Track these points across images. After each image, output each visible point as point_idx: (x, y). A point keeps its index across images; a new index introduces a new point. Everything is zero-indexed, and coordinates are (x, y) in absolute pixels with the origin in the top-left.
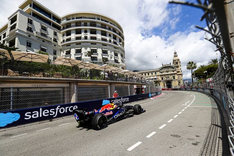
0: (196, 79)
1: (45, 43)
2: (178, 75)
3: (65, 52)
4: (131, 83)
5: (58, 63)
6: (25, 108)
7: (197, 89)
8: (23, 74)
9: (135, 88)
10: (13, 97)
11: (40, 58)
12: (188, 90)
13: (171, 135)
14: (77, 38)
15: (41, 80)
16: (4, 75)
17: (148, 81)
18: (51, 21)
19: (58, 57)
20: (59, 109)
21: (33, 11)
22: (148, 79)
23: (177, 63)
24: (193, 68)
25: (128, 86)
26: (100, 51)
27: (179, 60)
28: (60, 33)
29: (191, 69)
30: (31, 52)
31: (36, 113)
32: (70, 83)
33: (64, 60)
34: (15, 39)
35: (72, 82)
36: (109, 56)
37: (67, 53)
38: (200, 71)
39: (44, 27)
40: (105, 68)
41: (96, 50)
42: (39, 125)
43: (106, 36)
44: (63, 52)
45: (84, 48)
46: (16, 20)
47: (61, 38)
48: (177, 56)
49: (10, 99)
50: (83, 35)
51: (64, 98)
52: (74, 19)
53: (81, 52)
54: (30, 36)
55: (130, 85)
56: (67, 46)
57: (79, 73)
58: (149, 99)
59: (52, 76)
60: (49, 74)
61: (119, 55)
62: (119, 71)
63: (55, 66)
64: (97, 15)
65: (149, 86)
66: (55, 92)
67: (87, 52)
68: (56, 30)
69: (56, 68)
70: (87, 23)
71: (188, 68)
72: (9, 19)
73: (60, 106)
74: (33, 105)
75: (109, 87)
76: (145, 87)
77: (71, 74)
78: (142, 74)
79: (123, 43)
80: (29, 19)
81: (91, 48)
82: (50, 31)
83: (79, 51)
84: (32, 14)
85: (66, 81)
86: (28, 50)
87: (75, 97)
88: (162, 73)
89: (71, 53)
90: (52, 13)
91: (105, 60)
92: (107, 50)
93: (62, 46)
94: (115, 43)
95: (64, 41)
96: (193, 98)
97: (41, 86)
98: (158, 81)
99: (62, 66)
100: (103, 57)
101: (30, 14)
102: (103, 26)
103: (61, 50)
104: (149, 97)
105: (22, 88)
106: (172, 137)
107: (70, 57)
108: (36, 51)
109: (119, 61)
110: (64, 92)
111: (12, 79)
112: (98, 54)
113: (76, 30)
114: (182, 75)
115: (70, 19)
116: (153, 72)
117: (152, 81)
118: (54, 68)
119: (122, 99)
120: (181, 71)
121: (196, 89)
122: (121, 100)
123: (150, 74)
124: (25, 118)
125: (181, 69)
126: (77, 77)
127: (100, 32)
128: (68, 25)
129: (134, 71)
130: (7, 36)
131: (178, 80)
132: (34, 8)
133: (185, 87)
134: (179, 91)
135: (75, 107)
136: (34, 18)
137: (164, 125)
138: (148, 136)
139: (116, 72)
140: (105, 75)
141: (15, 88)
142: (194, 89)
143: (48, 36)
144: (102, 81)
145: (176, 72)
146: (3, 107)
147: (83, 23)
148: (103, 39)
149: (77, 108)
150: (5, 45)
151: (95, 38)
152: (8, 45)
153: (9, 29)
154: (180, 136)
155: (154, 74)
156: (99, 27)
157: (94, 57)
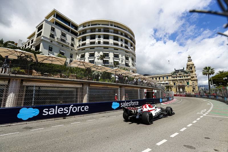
0: (214, 86)
1: (64, 48)
2: (192, 80)
3: (80, 56)
4: (140, 87)
5: (74, 65)
6: (44, 105)
7: (215, 97)
8: (45, 75)
9: (145, 92)
10: (35, 94)
11: (58, 61)
12: (204, 98)
13: (185, 146)
14: (92, 43)
15: (59, 80)
16: (29, 75)
17: (158, 86)
18: (70, 29)
19: (74, 60)
20: (72, 108)
21: (56, 20)
22: (159, 83)
23: (191, 68)
24: (210, 74)
25: (138, 90)
26: (111, 55)
27: (193, 65)
28: (77, 39)
29: (208, 75)
30: (52, 55)
31: (52, 110)
32: (83, 84)
33: (79, 63)
34: (40, 44)
35: (84, 84)
36: (121, 59)
37: (82, 56)
38: (219, 77)
39: (64, 33)
40: (116, 72)
41: (108, 54)
42: (54, 121)
43: (118, 41)
44: (79, 56)
45: (97, 52)
46: (42, 28)
47: (77, 43)
48: (191, 61)
49: (33, 96)
50: (96, 40)
51: (77, 98)
52: (89, 26)
53: (94, 56)
54: (51, 41)
55: (140, 89)
56: (82, 50)
57: (91, 75)
58: (160, 104)
59: (68, 77)
60: (65, 75)
61: (130, 59)
62: (129, 74)
63: (71, 68)
64: (111, 22)
65: (160, 90)
66: (70, 91)
67: (100, 56)
68: (74, 36)
69: (72, 70)
70: (101, 29)
71: (204, 74)
72: (36, 27)
73: (73, 105)
74: (50, 102)
75: (119, 90)
76: (155, 91)
77: (85, 76)
78: (153, 79)
79: (134, 48)
80: (52, 27)
81: (104, 52)
82: (69, 37)
83: (92, 55)
84: (54, 23)
85: (80, 83)
86: (49, 54)
87: (86, 98)
88: (174, 78)
89: (85, 57)
90: (71, 21)
91: (116, 64)
92: (119, 54)
93: (78, 50)
94: (126, 47)
95: (79, 45)
96: (211, 106)
97: (58, 86)
98: (170, 86)
99: (77, 68)
100: (114, 61)
101: (53, 23)
102: (116, 32)
103: (77, 54)
104: (160, 103)
105: (43, 87)
106: (185, 148)
107: (84, 61)
108: (56, 54)
109: (129, 65)
110: (77, 92)
111: (35, 79)
112: (109, 58)
113: (91, 35)
114: (197, 80)
115: (86, 26)
116: (165, 76)
117: (164, 86)
118: (69, 70)
119: (132, 102)
120: (196, 77)
121: (213, 97)
122: (130, 103)
123: (161, 79)
124: (43, 114)
125: (195, 75)
126: (90, 78)
127: (113, 37)
128: (84, 32)
129: (145, 75)
130: (34, 42)
131: (192, 85)
132: (56, 18)
133: (201, 94)
134: (194, 98)
135: (87, 107)
136: (56, 26)
137: (176, 134)
138: (159, 144)
139: (126, 75)
140: (115, 78)
141: (37, 86)
142: (211, 97)
143: (66, 41)
144: (113, 83)
145: (190, 78)
146: (27, 103)
147: (97, 30)
148: (115, 44)
149: (88, 108)
150: (32, 49)
151: (107, 43)
152: (34, 49)
153: (36, 36)
154: (195, 148)
155: (165, 79)
156: (111, 32)
157: (106, 60)
